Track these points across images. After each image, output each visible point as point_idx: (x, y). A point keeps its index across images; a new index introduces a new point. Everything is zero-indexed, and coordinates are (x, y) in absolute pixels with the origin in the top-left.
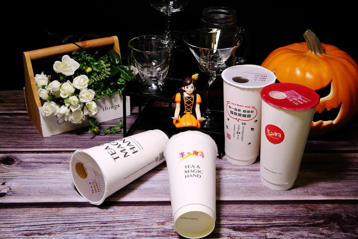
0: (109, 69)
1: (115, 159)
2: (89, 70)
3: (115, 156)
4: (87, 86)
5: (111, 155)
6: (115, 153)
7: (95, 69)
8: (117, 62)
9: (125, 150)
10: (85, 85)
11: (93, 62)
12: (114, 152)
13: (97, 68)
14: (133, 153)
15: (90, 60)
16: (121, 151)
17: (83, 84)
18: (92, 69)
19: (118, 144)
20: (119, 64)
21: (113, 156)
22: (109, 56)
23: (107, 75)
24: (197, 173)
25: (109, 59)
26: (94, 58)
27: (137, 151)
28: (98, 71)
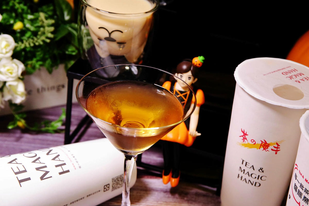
0: (52, 29)
1: (20, 181)
2: (18, 26)
3: (22, 176)
4: (11, 53)
5: (16, 173)
6: (25, 171)
7: (28, 25)
8: (67, 18)
9: (46, 167)
10: (7, 52)
11: (27, 13)
12: (22, 169)
13: (32, 25)
14: (61, 173)
15: (23, 10)
16: (38, 169)
17: (4, 51)
18: (24, 26)
19: (36, 155)
20: (70, 22)
21: (18, 175)
22: (54, 6)
23: (47, 38)
24: (256, 180)
25: (54, 11)
26: (30, 7)
27: (68, 171)
28: (32, 29)
